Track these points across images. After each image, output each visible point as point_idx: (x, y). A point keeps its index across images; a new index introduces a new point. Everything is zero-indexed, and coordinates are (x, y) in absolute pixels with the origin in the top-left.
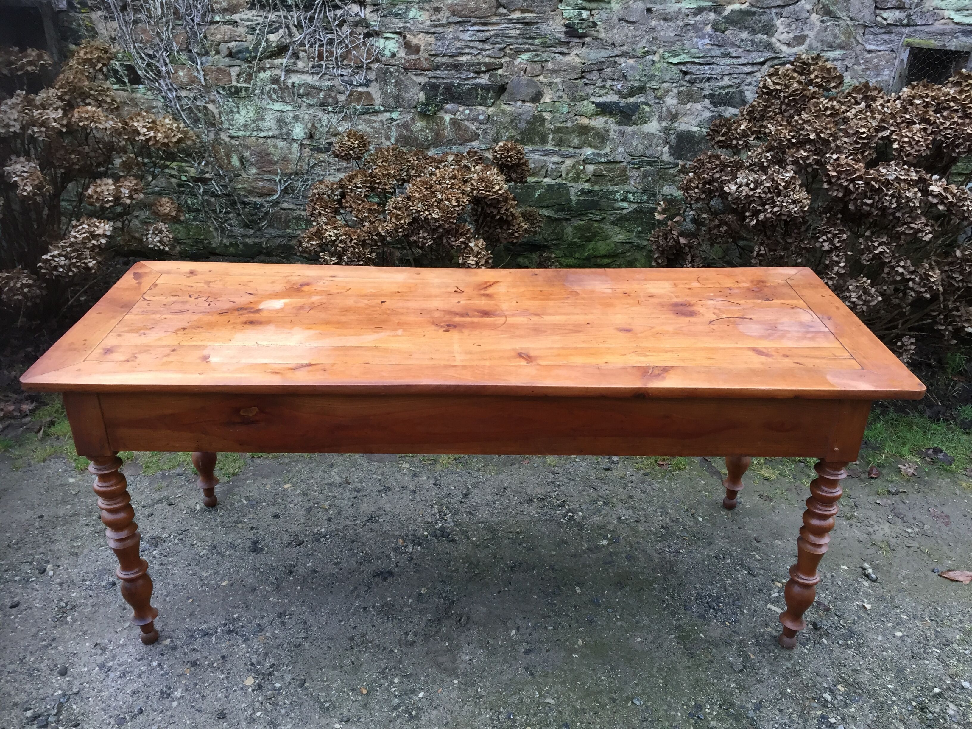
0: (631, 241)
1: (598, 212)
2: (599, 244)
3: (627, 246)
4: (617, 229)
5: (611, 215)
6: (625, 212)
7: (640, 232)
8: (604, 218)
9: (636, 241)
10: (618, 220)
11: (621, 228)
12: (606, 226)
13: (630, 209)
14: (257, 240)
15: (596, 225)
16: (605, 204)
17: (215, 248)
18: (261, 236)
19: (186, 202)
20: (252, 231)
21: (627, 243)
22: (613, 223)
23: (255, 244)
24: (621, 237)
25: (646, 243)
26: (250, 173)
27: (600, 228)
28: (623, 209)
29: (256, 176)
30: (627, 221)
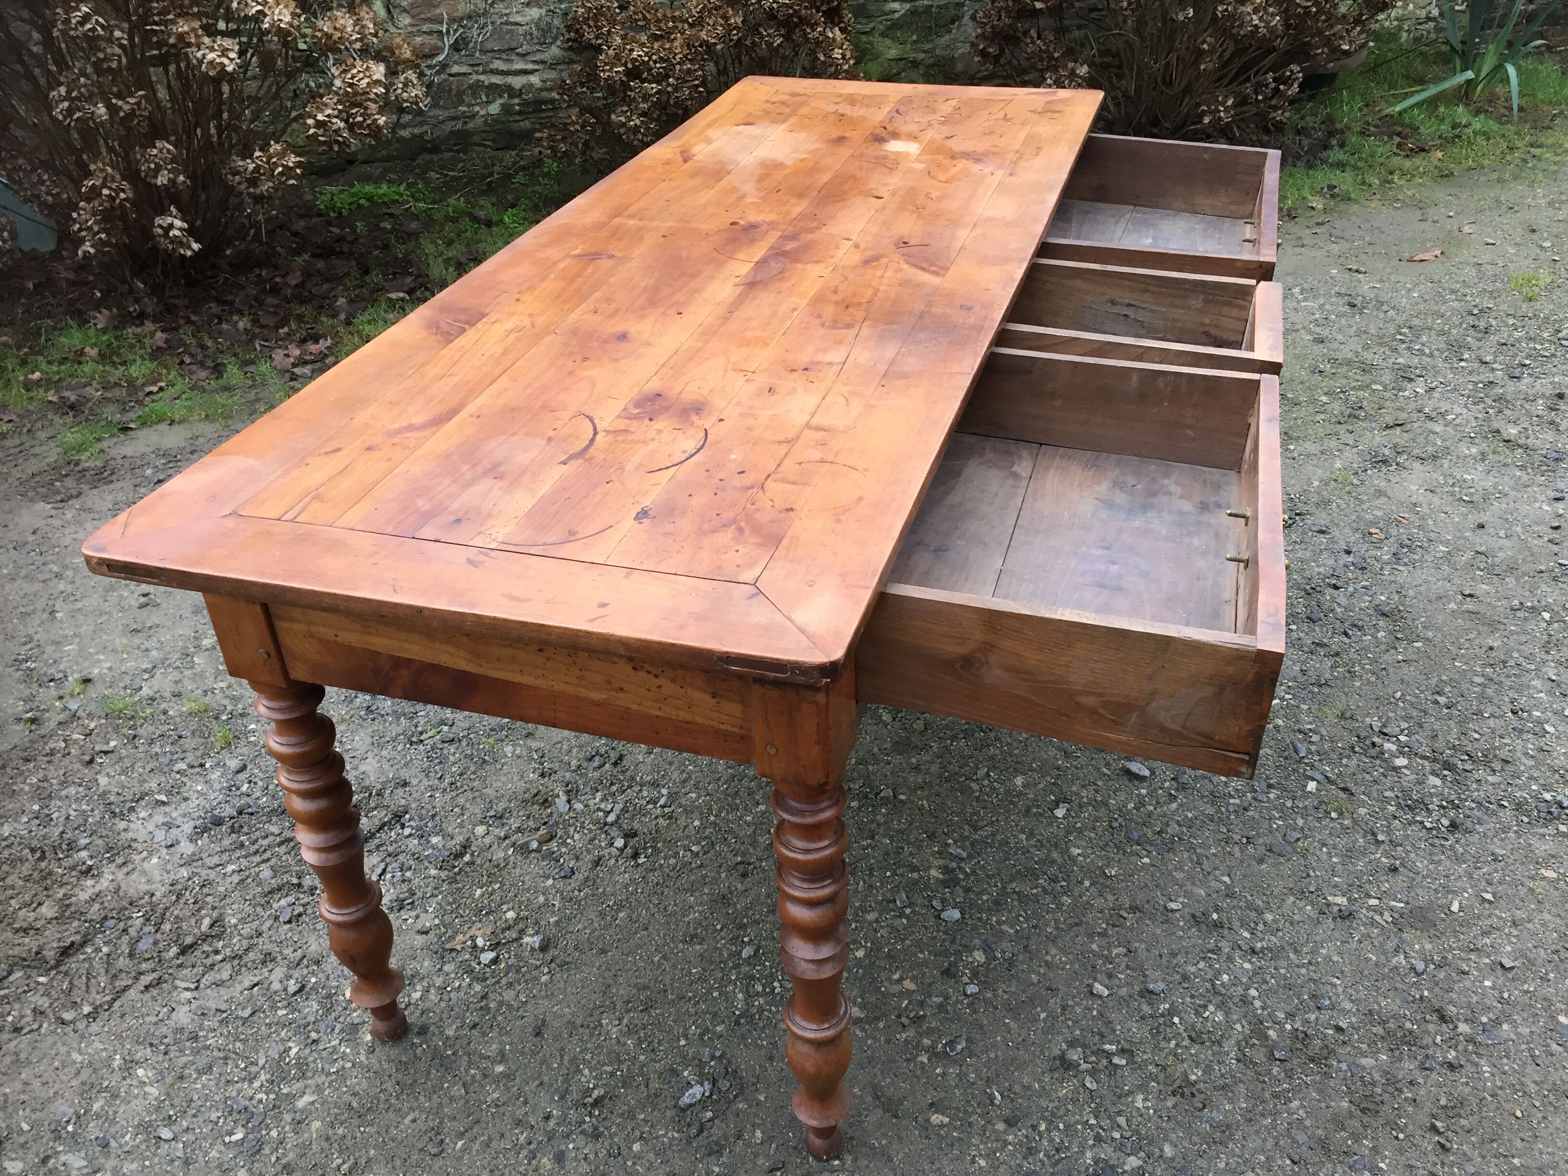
0: (905, 56)
1: (865, 21)
2: (870, 65)
3: (902, 64)
4: (888, 42)
5: (881, 22)
6: (896, 15)
7: (915, 42)
8: (874, 28)
9: (912, 56)
10: (888, 29)
11: (893, 39)
12: (876, 39)
13: (903, 11)
14: (416, 131)
15: (864, 38)
16: (874, 7)
17: (355, 153)
18: (422, 124)
19: (307, 85)
20: (410, 117)
21: (901, 59)
22: (883, 35)
23: (414, 136)
24: (893, 53)
25: (922, 56)
26: (400, 25)
27: (869, 43)
28: (895, 12)
29: (410, 29)
30: (900, 28)
